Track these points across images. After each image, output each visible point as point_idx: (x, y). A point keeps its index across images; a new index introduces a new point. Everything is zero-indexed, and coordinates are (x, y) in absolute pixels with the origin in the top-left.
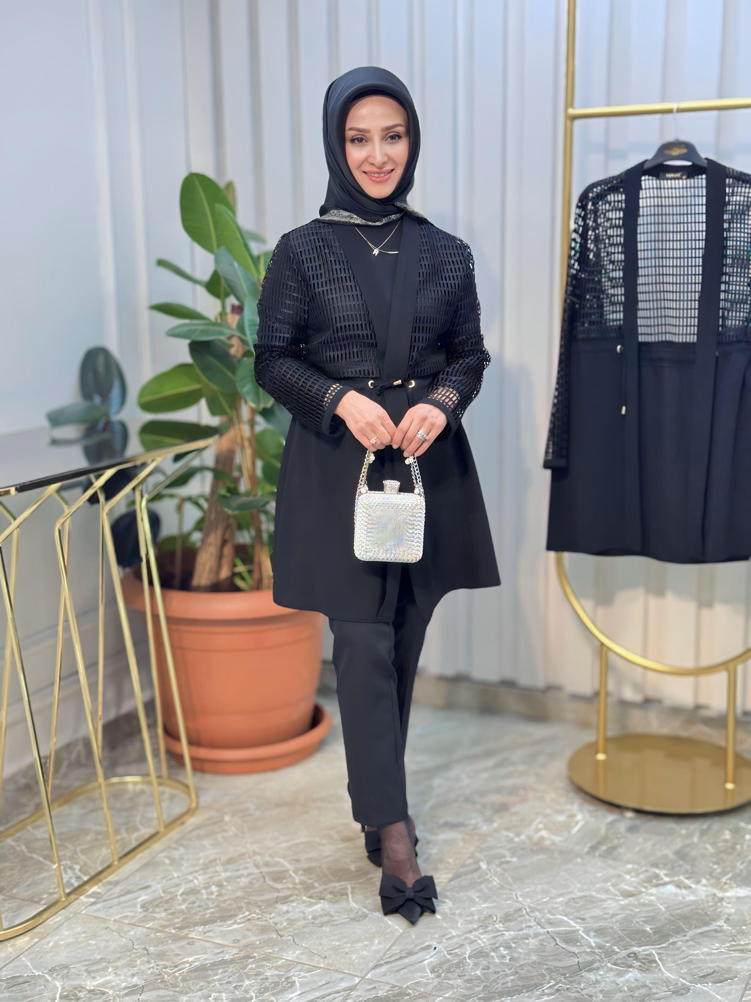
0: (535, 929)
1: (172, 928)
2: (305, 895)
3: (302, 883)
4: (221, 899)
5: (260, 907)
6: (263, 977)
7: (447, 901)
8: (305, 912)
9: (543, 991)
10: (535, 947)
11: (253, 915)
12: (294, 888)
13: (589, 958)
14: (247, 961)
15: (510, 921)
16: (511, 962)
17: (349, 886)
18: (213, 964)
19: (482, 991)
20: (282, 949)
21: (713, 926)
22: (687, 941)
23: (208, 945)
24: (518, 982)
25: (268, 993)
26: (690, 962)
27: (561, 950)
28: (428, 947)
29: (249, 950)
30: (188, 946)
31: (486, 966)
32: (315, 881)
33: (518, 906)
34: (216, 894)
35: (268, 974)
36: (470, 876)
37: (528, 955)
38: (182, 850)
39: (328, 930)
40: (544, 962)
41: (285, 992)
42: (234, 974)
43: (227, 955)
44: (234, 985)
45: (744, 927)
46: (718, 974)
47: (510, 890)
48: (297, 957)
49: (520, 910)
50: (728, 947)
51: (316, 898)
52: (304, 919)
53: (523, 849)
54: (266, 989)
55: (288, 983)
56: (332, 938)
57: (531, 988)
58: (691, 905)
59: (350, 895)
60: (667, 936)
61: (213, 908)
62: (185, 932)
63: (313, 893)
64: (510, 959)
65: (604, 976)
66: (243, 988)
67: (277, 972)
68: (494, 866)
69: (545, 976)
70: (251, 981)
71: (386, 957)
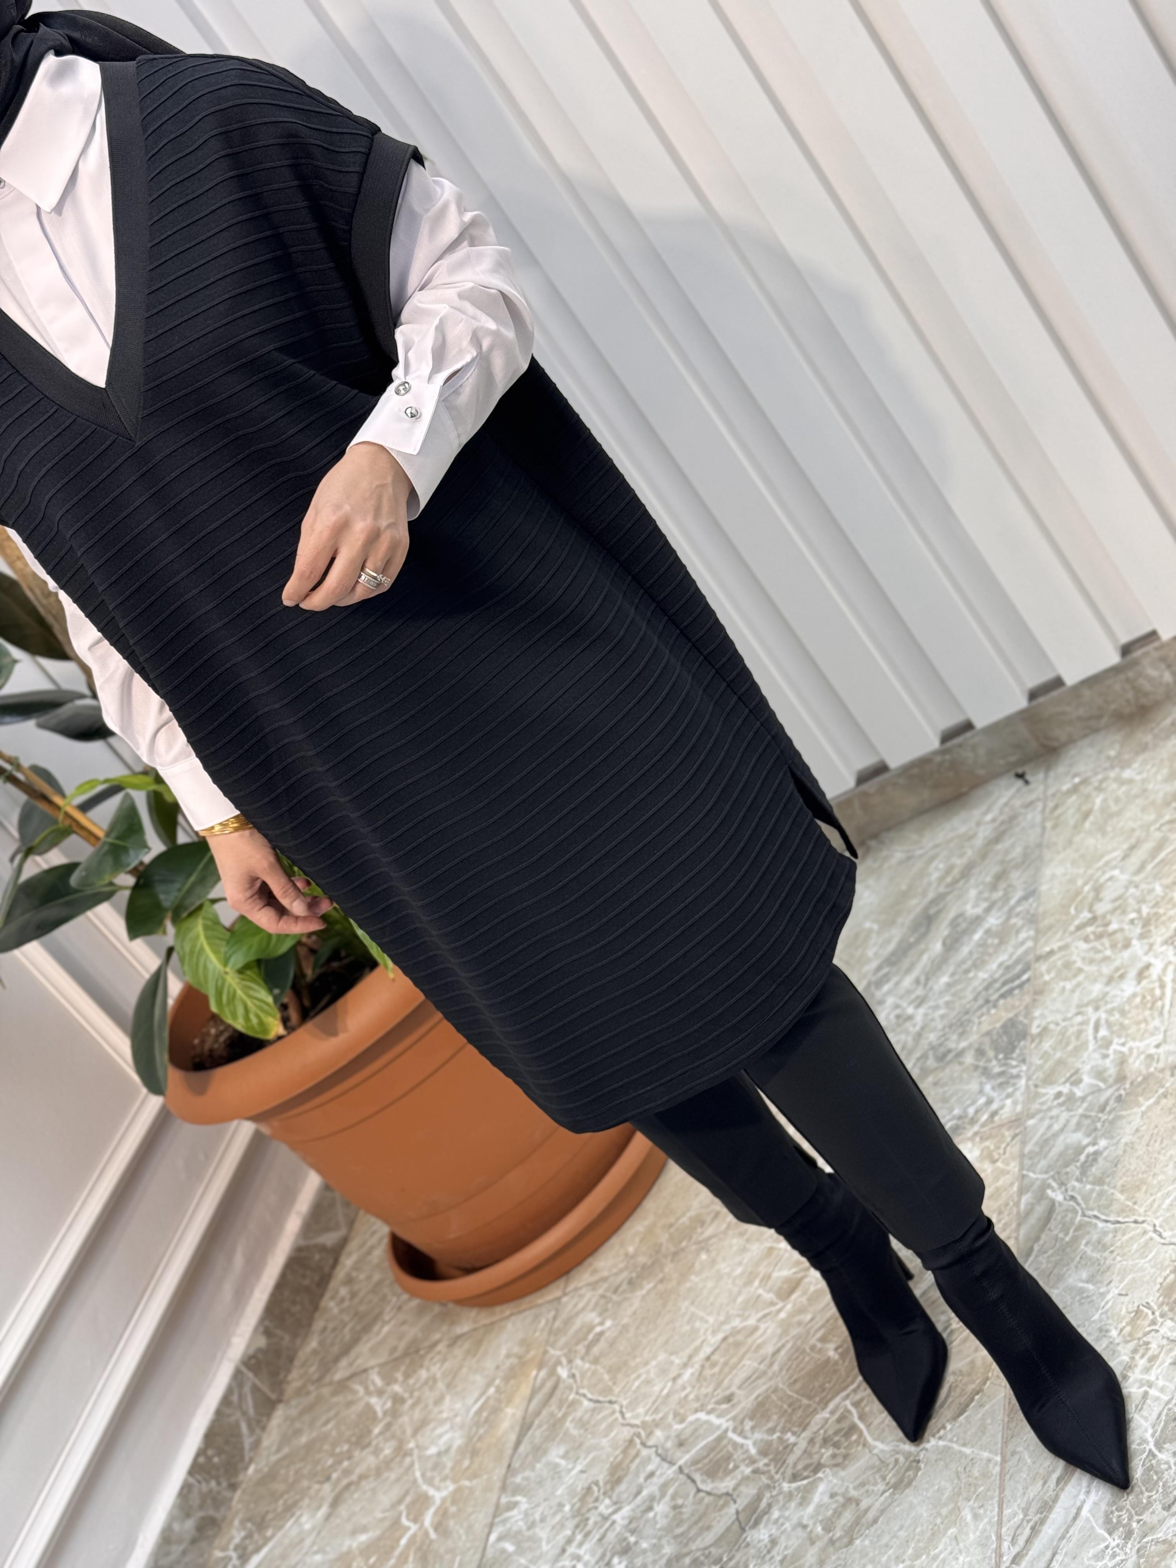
2: (784, 1479)
3: (763, 1450)
8: (805, 1522)
12: (756, 1471)
17: (848, 1403)
32: (784, 1431)
38: (522, 1502)
39: (867, 1542)
47: (1136, 1222)
51: (805, 1474)
52: (812, 1540)
53: (1102, 1109)
56: (884, 1559)
59: (862, 1426)
63: (795, 1464)
68: (1076, 1184)
71: (1006, 1544)
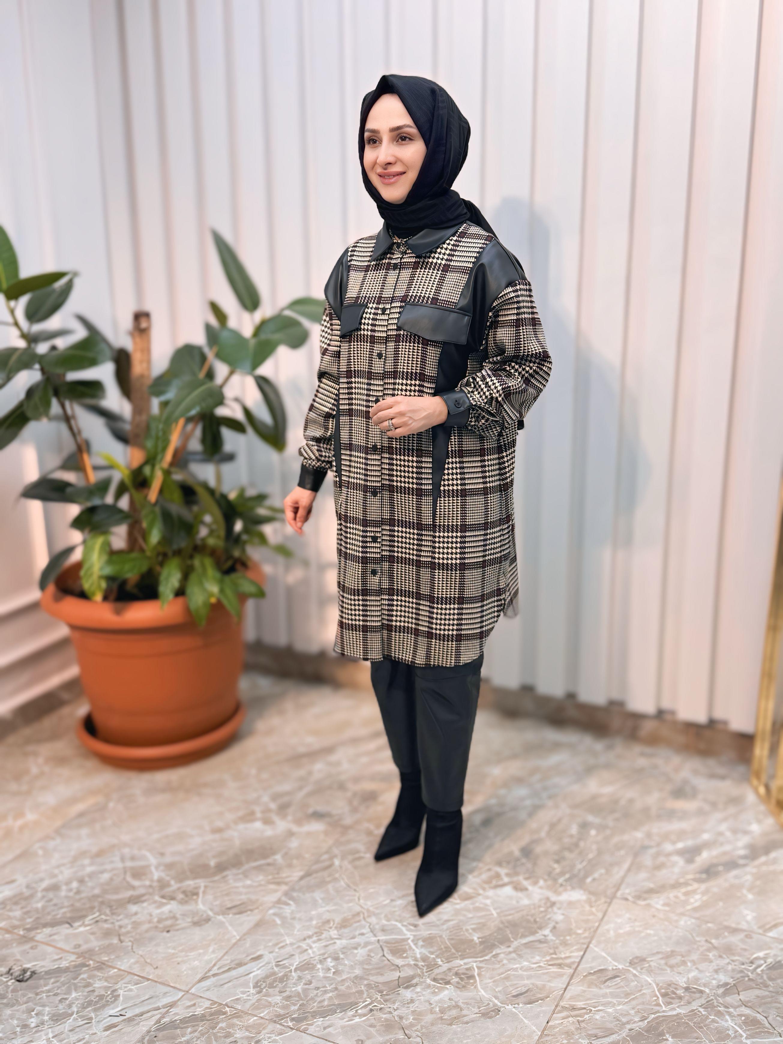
0: (367, 937)
1: (21, 929)
2: (158, 895)
3: (160, 880)
4: (77, 897)
5: (111, 907)
6: (91, 989)
7: (291, 902)
8: (153, 914)
9: (356, 1011)
10: (361, 959)
11: (103, 917)
12: (151, 886)
13: (410, 972)
14: (81, 970)
15: (345, 927)
16: (334, 976)
17: (202, 885)
18: (47, 973)
19: (299, 1009)
20: (118, 957)
21: (538, 936)
22: (510, 953)
23: (50, 949)
24: (335, 1001)
25: (90, 1008)
26: (507, 978)
27: (386, 962)
28: (259, 957)
29: (87, 956)
30: (31, 951)
31: (309, 981)
32: (172, 879)
33: (358, 909)
34: (75, 891)
35: (96, 985)
36: (320, 874)
37: (352, 967)
38: (58, 841)
39: (168, 935)
40: (366, 977)
41: (106, 1008)
42: (63, 984)
43: (64, 962)
44: (60, 998)
45: (568, 938)
46: (532, 993)
47: (355, 890)
48: (130, 967)
49: (358, 914)
50: (547, 961)
51: (167, 898)
52: (150, 922)
54: (90, 1003)
55: (113, 997)
56: (170, 945)
57: (344, 1008)
58: (523, 910)
59: (201, 895)
60: (493, 946)
61: (67, 907)
62: (32, 934)
63: (167, 892)
64: (334, 973)
65: (420, 994)
66: (67, 1002)
67: (106, 984)
68: (346, 863)
69: (363, 994)
70: (77, 993)
71: (216, 968)
